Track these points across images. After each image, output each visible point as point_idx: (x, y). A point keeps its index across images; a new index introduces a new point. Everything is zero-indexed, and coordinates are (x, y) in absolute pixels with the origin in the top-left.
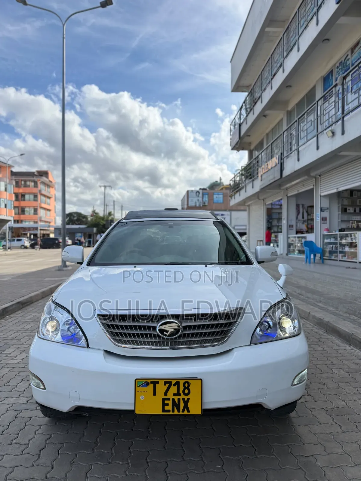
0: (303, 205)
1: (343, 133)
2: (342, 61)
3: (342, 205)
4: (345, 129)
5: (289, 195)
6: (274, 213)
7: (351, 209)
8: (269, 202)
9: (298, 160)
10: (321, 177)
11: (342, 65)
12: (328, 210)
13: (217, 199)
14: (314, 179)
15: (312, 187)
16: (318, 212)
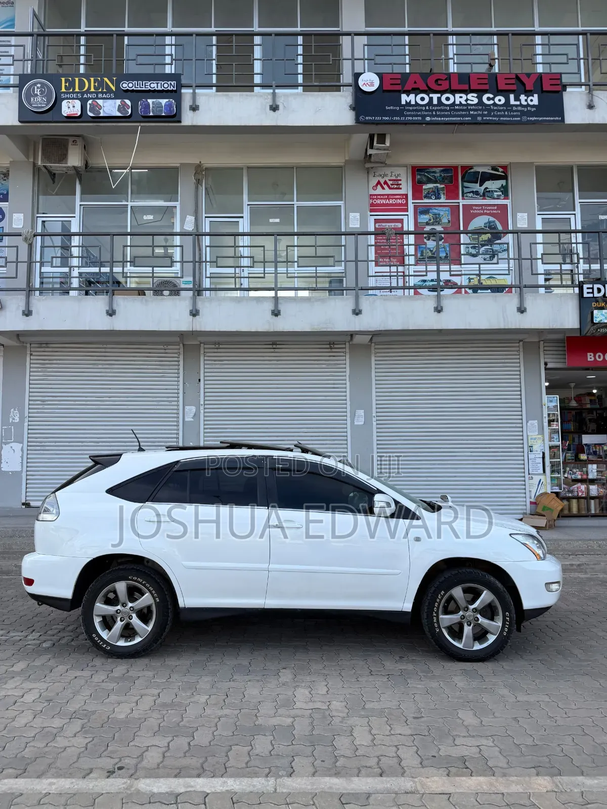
1: (28, 313)
4: (32, 309)
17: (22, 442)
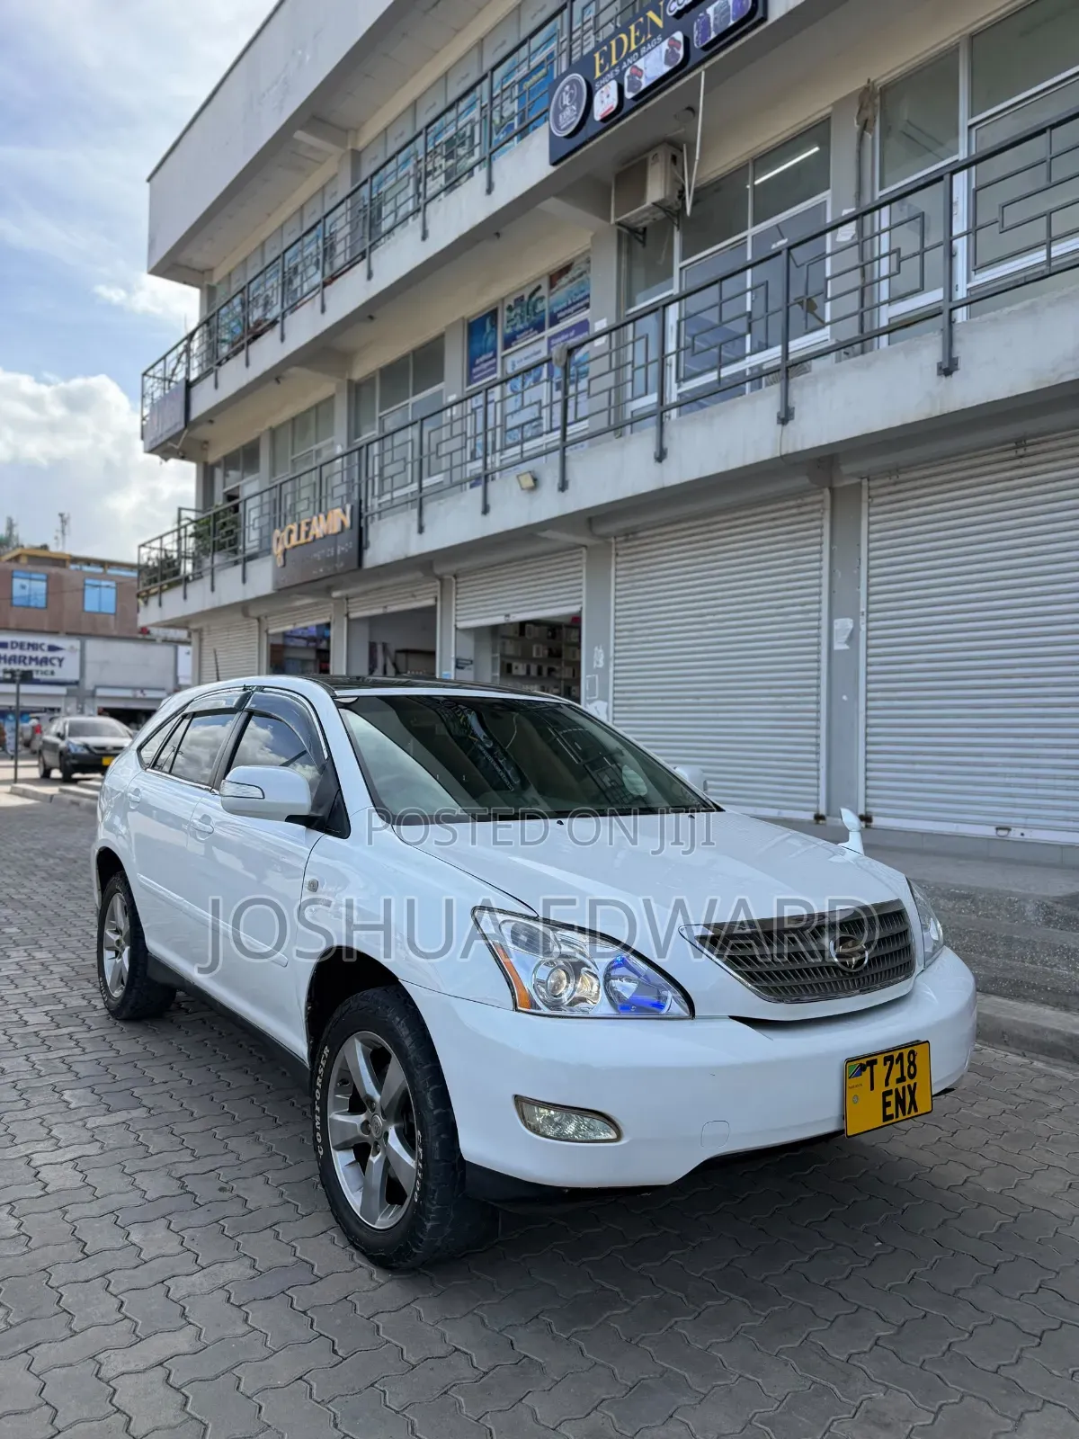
0: (385, 646)
1: (563, 486)
2: (523, 296)
3: (502, 656)
4: (569, 476)
5: (352, 616)
6: (289, 658)
7: (520, 666)
8: (277, 628)
9: (421, 530)
10: (460, 580)
11: (522, 306)
12: (471, 666)
13: (26, 592)
14: (438, 583)
15: (430, 602)
16: (449, 669)
17: (606, 700)
